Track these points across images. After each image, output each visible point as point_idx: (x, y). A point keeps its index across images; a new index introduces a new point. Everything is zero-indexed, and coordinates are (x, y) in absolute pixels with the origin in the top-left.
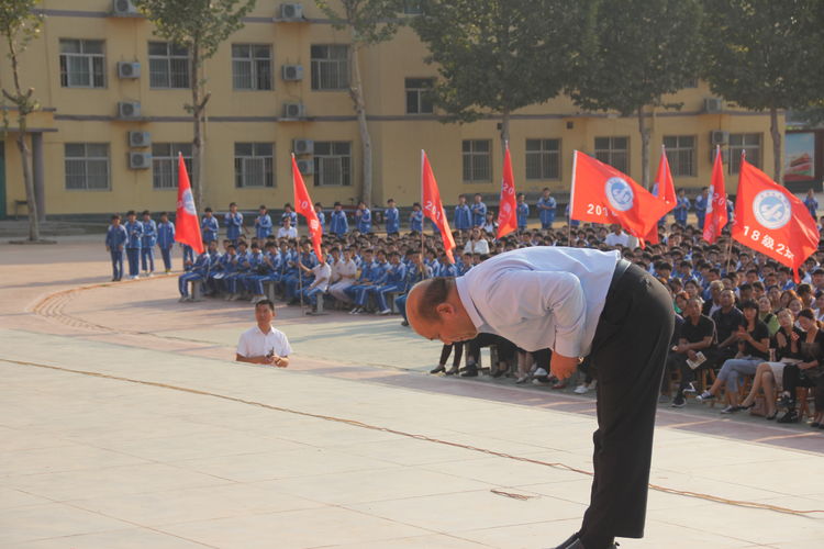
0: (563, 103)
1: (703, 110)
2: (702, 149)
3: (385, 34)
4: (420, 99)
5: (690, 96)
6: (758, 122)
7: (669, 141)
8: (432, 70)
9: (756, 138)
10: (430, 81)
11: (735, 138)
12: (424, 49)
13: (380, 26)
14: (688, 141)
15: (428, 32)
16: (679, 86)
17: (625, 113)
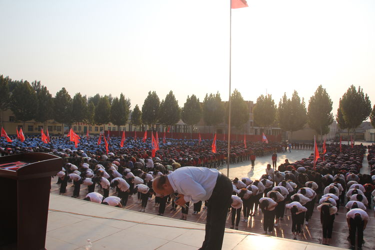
0: (33, 121)
1: (53, 123)
2: (53, 128)
3: (6, 110)
4: (11, 119)
5: (52, 121)
6: (61, 125)
7: (49, 127)
8: (14, 115)
9: (61, 127)
10: (13, 117)
11: (58, 127)
12: (12, 112)
13: (5, 109)
14: (52, 127)
15: (12, 110)
16: (50, 119)
17: (42, 122)
